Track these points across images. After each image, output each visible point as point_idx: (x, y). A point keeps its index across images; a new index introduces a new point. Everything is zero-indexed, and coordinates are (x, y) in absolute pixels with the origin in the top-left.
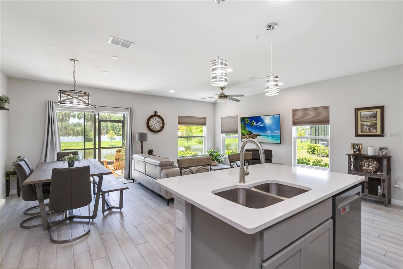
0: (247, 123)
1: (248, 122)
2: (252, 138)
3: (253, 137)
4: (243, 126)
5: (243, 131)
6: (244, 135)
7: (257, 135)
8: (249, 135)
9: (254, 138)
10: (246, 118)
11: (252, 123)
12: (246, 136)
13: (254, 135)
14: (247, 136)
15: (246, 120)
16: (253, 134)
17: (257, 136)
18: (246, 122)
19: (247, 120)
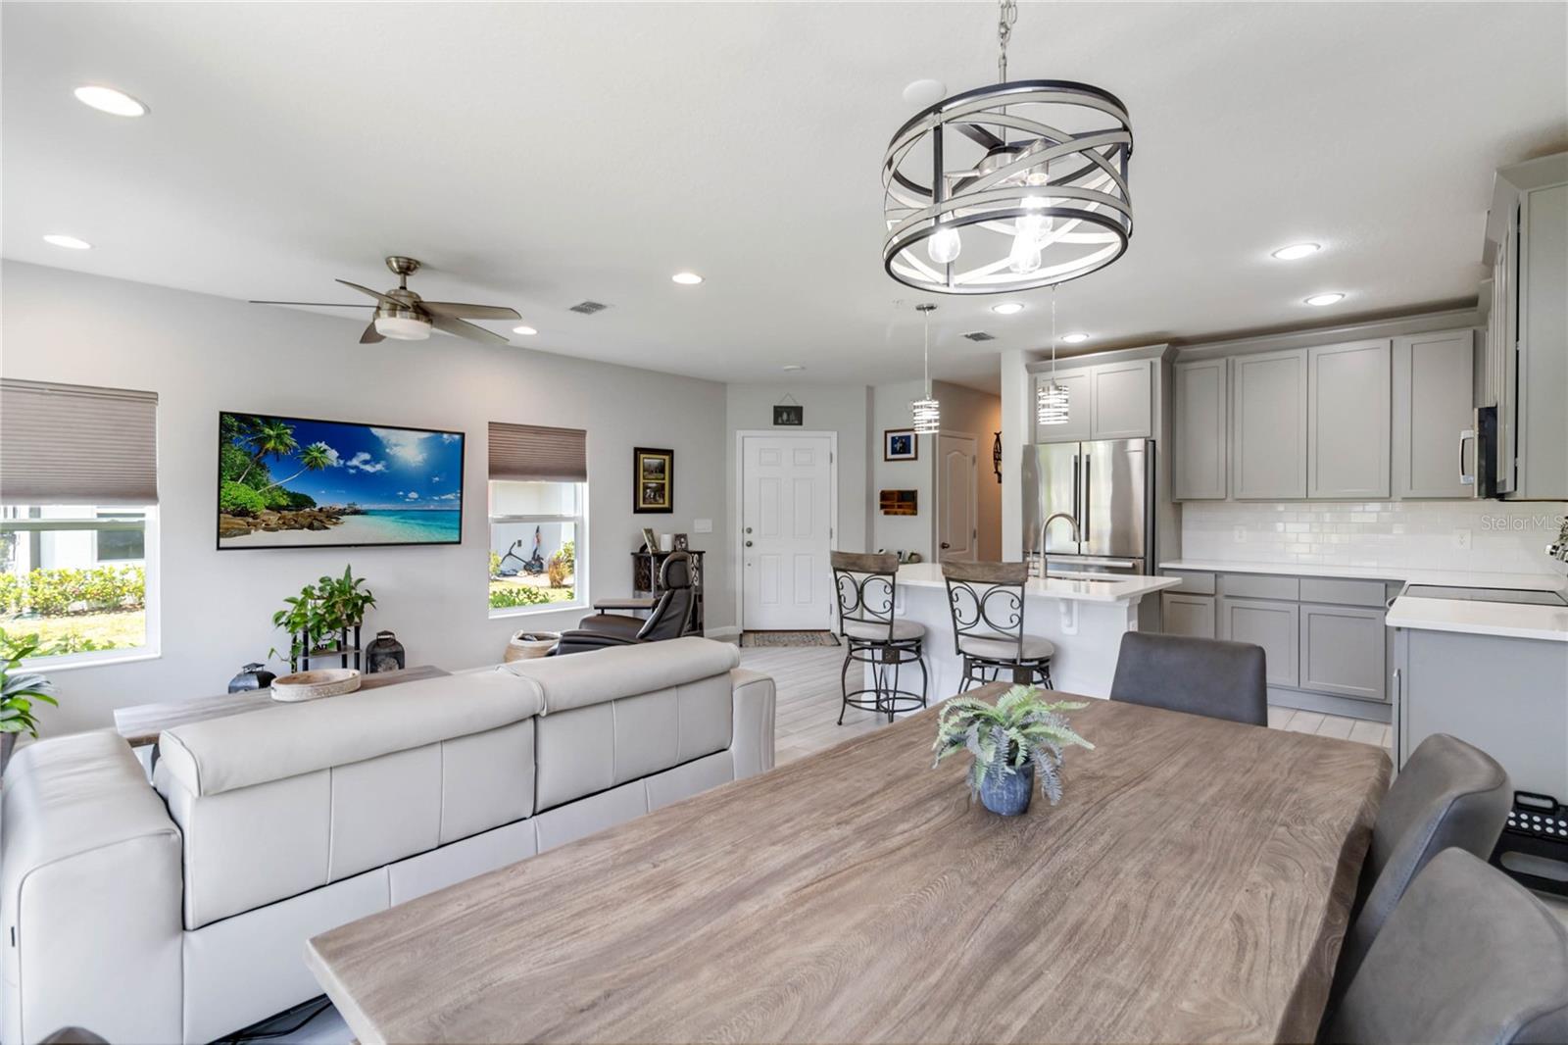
0: (275, 450)
1: (281, 448)
2: (311, 527)
3: (316, 524)
4: (244, 465)
5: (241, 492)
6: (242, 512)
7: (343, 512)
8: (285, 513)
9: (318, 529)
10: (268, 420)
11: (315, 454)
12: (266, 518)
13: (321, 510)
14: (273, 518)
15: (271, 433)
16: (314, 505)
17: (344, 518)
18: (271, 445)
19: (279, 436)
